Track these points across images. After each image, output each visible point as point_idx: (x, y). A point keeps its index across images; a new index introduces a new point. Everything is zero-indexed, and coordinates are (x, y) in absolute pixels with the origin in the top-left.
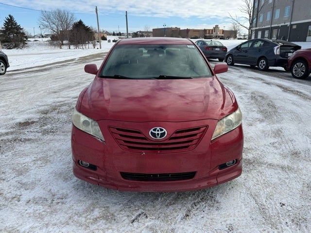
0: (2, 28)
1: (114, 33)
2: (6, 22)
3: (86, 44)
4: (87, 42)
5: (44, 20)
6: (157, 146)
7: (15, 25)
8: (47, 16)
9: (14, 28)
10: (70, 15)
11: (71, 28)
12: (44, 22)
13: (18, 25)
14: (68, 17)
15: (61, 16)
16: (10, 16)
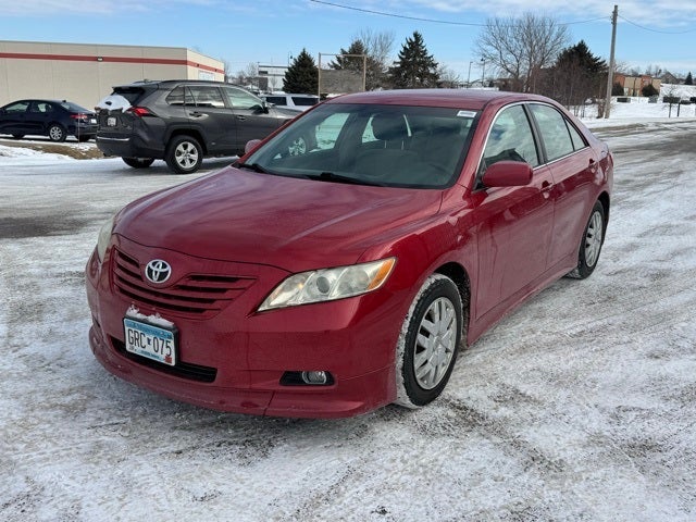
0: (395, 63)
1: (690, 76)
2: (405, 48)
3: (587, 104)
4: (589, 101)
5: (490, 44)
6: (152, 297)
7: (422, 56)
8: (497, 33)
9: (419, 64)
10: (556, 30)
11: (552, 61)
12: (489, 47)
13: (429, 55)
14: (550, 33)
15: (531, 33)
16: (416, 35)
